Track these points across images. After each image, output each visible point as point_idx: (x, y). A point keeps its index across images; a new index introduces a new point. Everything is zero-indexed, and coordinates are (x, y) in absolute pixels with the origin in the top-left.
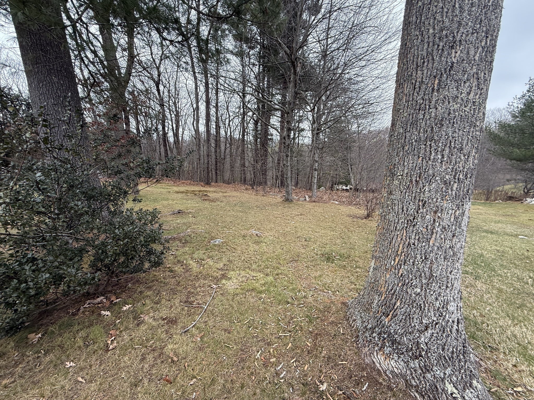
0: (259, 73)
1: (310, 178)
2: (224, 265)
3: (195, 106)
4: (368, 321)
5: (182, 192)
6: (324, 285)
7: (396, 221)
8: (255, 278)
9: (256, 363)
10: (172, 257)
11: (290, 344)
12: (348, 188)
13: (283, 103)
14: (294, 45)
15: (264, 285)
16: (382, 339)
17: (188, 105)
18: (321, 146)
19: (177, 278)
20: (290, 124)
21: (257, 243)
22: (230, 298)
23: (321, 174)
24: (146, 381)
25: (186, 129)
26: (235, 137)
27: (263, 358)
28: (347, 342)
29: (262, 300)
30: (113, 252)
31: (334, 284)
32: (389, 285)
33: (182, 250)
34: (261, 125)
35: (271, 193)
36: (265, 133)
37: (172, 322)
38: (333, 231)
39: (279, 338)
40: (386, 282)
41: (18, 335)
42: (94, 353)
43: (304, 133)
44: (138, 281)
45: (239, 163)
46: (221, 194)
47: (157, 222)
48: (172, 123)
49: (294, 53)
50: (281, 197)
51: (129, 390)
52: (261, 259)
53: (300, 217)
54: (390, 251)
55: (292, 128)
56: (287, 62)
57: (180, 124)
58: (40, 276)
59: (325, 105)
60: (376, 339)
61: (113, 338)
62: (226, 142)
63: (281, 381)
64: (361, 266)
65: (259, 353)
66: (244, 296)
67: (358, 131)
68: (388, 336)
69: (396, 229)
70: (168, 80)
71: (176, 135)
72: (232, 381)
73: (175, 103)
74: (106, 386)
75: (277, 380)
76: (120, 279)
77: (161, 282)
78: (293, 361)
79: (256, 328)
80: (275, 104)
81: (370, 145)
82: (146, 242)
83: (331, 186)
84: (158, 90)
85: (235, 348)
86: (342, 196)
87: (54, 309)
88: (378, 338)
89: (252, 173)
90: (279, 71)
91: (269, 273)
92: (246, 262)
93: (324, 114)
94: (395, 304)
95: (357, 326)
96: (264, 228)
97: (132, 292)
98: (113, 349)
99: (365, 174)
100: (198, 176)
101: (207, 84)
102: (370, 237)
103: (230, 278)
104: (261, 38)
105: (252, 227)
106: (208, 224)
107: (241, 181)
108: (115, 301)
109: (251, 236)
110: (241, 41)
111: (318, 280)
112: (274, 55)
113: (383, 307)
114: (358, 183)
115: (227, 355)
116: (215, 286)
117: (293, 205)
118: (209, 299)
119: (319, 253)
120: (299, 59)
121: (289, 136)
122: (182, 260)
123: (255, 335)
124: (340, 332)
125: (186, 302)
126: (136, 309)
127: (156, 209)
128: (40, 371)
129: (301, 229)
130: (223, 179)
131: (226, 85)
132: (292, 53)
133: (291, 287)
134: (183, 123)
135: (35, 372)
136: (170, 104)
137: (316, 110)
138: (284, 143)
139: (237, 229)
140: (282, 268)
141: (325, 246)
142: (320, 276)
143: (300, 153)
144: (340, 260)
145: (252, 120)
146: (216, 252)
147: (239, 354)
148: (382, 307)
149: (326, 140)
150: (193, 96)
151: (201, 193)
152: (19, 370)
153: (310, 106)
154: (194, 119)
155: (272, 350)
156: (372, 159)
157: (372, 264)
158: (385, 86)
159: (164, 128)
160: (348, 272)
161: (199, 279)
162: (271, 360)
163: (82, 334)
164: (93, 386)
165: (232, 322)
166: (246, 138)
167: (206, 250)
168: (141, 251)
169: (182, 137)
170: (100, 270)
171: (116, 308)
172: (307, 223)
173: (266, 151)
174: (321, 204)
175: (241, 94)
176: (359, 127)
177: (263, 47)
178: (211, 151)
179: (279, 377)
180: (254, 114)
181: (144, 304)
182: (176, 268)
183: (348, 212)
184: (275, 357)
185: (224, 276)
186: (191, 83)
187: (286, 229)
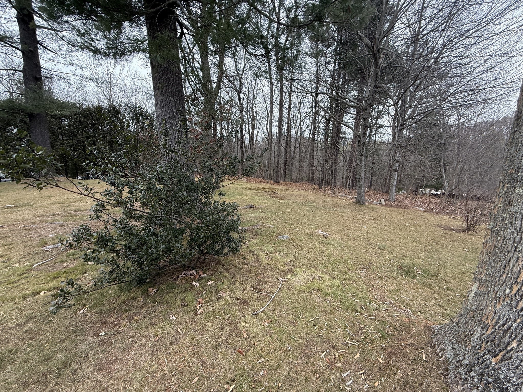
0: (334, 71)
1: (388, 180)
2: (291, 261)
3: (269, 109)
4: (464, 355)
5: (254, 189)
6: (402, 301)
7: (517, 240)
8: (321, 279)
9: (320, 362)
10: (245, 247)
11: (358, 355)
12: (439, 193)
13: (359, 99)
14: (377, 36)
15: (331, 287)
16: (484, 382)
17: (263, 109)
18: (404, 144)
19: (249, 265)
20: (366, 121)
21: (324, 244)
22: (296, 293)
23: (402, 176)
24: (224, 347)
25: (260, 131)
26: (305, 137)
27: (328, 360)
28: (430, 372)
29: (328, 302)
30: (204, 236)
31: (414, 302)
32: (499, 318)
33: (253, 242)
34: (334, 124)
35: (340, 194)
36: (337, 131)
37: (244, 303)
38: (416, 242)
39: (346, 344)
40: (495, 313)
41: (144, 287)
42: (188, 313)
43: (383, 130)
44: (218, 263)
45: (308, 162)
46: (288, 192)
47: (235, 214)
48: (249, 127)
49: (376, 44)
50: (352, 199)
51: (211, 349)
52: (328, 261)
53: (373, 222)
54: (505, 276)
55: (369, 125)
56: (368, 55)
57: (256, 127)
58: (159, 246)
59: (412, 97)
60: (476, 380)
61: (201, 305)
62: (296, 142)
63: (347, 388)
64: (455, 289)
65: (324, 354)
66: (310, 294)
67: (459, 123)
68: (495, 381)
69: (515, 250)
70: (247, 88)
71: (251, 137)
72: (296, 371)
73: (252, 109)
74: (195, 341)
75: (343, 387)
76: (206, 259)
77: (236, 266)
78: (361, 372)
79: (322, 329)
80: (350, 101)
81: (476, 141)
82: (227, 230)
83: (414, 189)
84: (239, 98)
85: (300, 341)
86: (430, 202)
87: (163, 273)
88: (478, 379)
89: (321, 172)
90: (357, 66)
91: (336, 277)
92: (313, 261)
93: (410, 107)
94: (508, 344)
95: (446, 357)
96: (332, 229)
97: (214, 270)
98: (201, 314)
99: (466, 178)
100: (269, 175)
101: (282, 88)
102: (470, 256)
103: (296, 275)
104: (338, 34)
105: (319, 227)
106: (276, 220)
107: (309, 180)
108: (202, 276)
109: (318, 236)
110: (317, 42)
111: (395, 295)
112: (353, 50)
113: (489, 344)
114: (454, 187)
115: (292, 346)
116: (282, 279)
117: (365, 208)
118: (276, 290)
119: (396, 264)
120: (383, 49)
121: (365, 134)
122: (253, 250)
123: (320, 335)
124: (422, 358)
125: (256, 288)
126: (217, 285)
127: (235, 203)
128: (155, 316)
129: (375, 236)
130: (291, 178)
131: (299, 87)
132: (375, 44)
133: (360, 296)
134: (258, 126)
135: (152, 317)
136: (248, 109)
137: (400, 103)
138: (359, 142)
139: (304, 228)
140: (350, 273)
141: (404, 258)
142: (397, 290)
143: (376, 153)
144: (423, 276)
145: (324, 119)
146: (283, 248)
147: (304, 348)
148: (487, 342)
149: (411, 136)
150: (268, 101)
151: (270, 190)
152: (143, 311)
153: (392, 99)
154: (268, 121)
155: (337, 355)
156: (478, 159)
157: (475, 288)
158: (504, 65)
159: (242, 131)
160: (435, 292)
161: (267, 269)
162: (337, 364)
163: (180, 296)
164: (188, 339)
165: (297, 316)
166: (316, 138)
167: (275, 244)
168: (223, 237)
169: (256, 138)
170: (194, 248)
171: (203, 281)
172: (382, 229)
173: (337, 150)
174: (400, 209)
175: (314, 94)
176: (459, 119)
177: (341, 43)
178: (281, 151)
179: (345, 383)
180: (326, 113)
181: (223, 283)
182: (248, 257)
183: (438, 222)
184: (340, 362)
185: (290, 271)
186: (267, 89)
187: (356, 233)
